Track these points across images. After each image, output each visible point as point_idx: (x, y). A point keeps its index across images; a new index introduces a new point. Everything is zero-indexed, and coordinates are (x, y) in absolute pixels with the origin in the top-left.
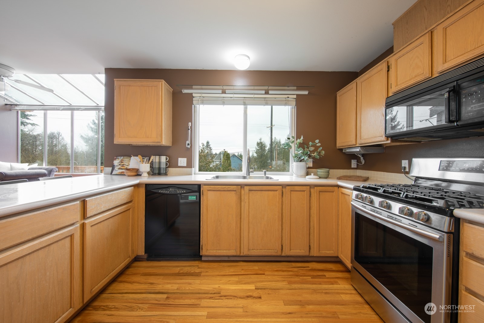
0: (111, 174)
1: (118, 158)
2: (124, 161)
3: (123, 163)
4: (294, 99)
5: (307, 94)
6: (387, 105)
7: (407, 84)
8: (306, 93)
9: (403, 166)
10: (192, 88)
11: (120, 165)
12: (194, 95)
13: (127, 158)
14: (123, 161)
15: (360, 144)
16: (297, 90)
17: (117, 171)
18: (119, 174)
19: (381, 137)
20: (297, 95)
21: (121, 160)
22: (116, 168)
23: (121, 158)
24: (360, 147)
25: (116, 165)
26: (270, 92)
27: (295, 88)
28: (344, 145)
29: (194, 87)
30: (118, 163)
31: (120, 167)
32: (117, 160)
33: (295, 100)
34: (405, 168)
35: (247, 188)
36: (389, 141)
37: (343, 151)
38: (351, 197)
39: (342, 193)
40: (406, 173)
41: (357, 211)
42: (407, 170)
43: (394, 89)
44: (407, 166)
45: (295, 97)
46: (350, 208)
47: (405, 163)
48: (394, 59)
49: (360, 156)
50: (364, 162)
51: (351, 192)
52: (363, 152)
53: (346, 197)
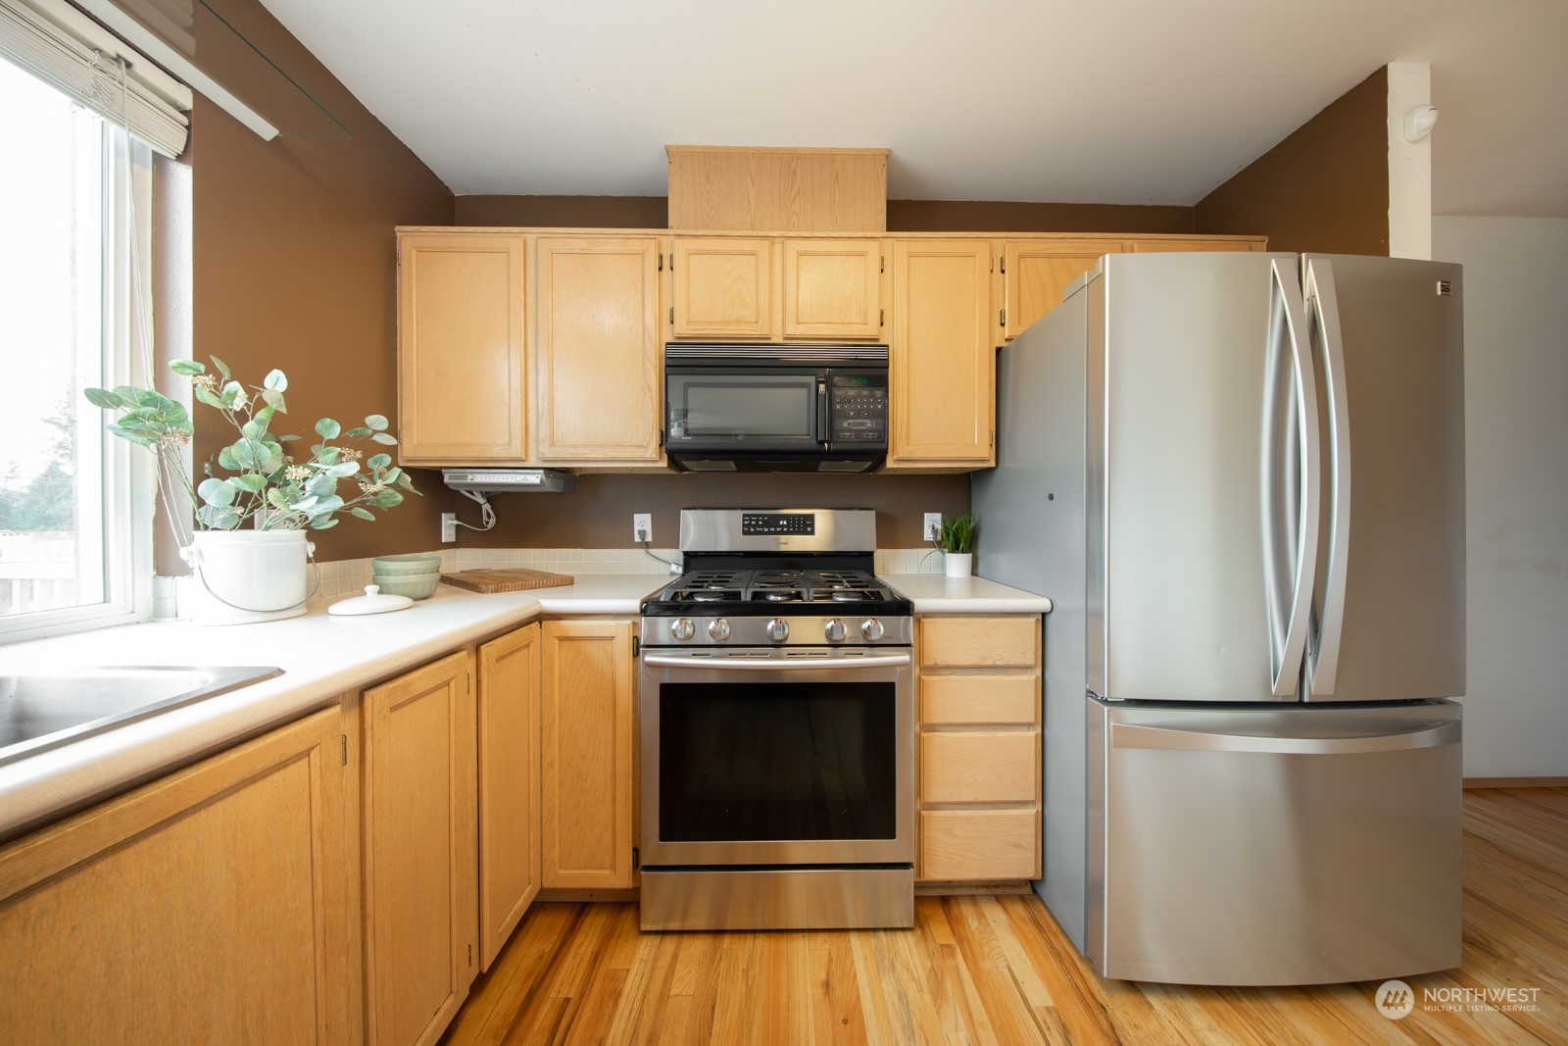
4: (185, 112)
5: (268, 139)
6: (670, 362)
7: (720, 329)
8: (267, 131)
9: (637, 528)
15: (545, 461)
19: (642, 449)
20: (197, 95)
24: (542, 471)
33: (185, 121)
34: (642, 533)
36: (664, 464)
37: (446, 480)
38: (623, 645)
39: (561, 639)
40: (646, 545)
41: (667, 680)
42: (649, 538)
43: (683, 328)
44: (648, 528)
45: (189, 104)
46: (614, 682)
47: (643, 522)
48: (681, 248)
49: (480, 500)
50: (493, 521)
51: (628, 622)
52: (549, 487)
53: (588, 646)
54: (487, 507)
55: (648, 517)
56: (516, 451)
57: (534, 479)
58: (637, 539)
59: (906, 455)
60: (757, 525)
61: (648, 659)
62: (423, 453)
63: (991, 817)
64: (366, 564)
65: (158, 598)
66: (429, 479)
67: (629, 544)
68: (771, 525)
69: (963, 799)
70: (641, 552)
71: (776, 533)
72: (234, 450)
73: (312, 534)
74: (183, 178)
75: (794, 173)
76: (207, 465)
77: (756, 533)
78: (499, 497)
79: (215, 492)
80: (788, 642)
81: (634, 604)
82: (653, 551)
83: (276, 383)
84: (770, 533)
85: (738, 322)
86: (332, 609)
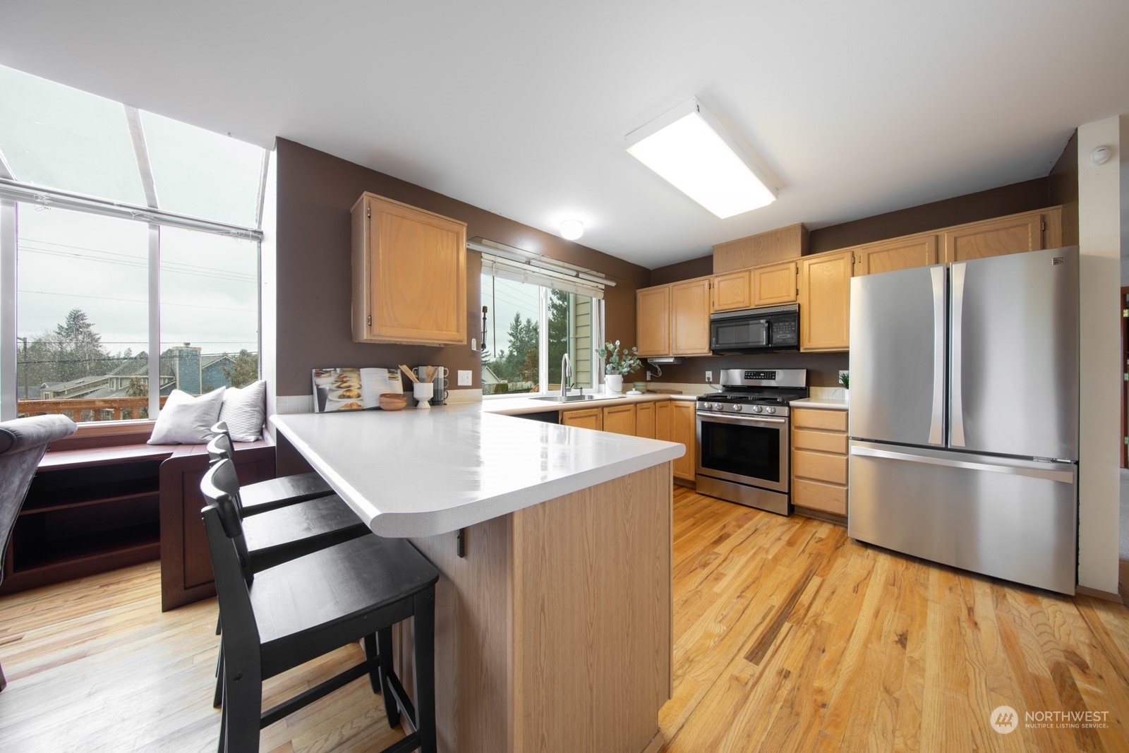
0: (322, 410)
1: (327, 372)
2: (348, 379)
3: (346, 382)
4: (602, 289)
5: (615, 286)
6: (712, 321)
7: (730, 306)
8: (615, 284)
9: (707, 376)
10: (480, 243)
11: (339, 387)
12: (483, 255)
13: (352, 371)
14: (345, 379)
16: (606, 278)
17: (339, 402)
18: (347, 408)
19: (705, 349)
20: (606, 285)
21: (337, 376)
22: (331, 396)
23: (335, 370)
24: (673, 358)
25: (328, 388)
26: (581, 275)
27: (603, 275)
28: (650, 354)
29: (484, 241)
30: (333, 384)
31: (341, 392)
32: (323, 375)
34: (709, 378)
35: (606, 410)
36: (711, 354)
37: (648, 361)
38: (692, 409)
39: (676, 406)
40: (710, 383)
41: (706, 420)
42: (711, 380)
43: (717, 307)
44: (711, 376)
45: (604, 288)
46: (689, 420)
47: (709, 374)
48: (716, 280)
49: (657, 367)
50: (661, 374)
51: (693, 403)
52: (676, 363)
53: (683, 409)
54: (659, 369)
55: (710, 372)
56: (667, 352)
57: (671, 360)
58: (707, 380)
59: (808, 347)
60: (751, 375)
61: (698, 413)
62: (643, 354)
63: (824, 486)
64: (632, 384)
65: (599, 389)
66: (644, 360)
67: (704, 382)
68: (756, 375)
69: (812, 477)
70: (708, 385)
71: (759, 379)
72: (612, 358)
73: (623, 376)
74: (603, 302)
75: (760, 242)
76: (608, 362)
77: (750, 378)
78: (663, 366)
79: (609, 367)
80: (741, 412)
81: (695, 398)
82: (713, 385)
83: (618, 343)
84: (756, 379)
85: (737, 302)
86: (627, 393)
